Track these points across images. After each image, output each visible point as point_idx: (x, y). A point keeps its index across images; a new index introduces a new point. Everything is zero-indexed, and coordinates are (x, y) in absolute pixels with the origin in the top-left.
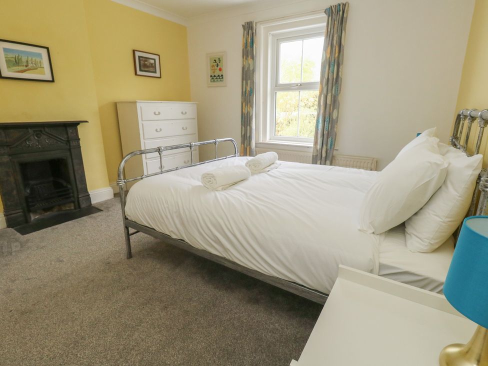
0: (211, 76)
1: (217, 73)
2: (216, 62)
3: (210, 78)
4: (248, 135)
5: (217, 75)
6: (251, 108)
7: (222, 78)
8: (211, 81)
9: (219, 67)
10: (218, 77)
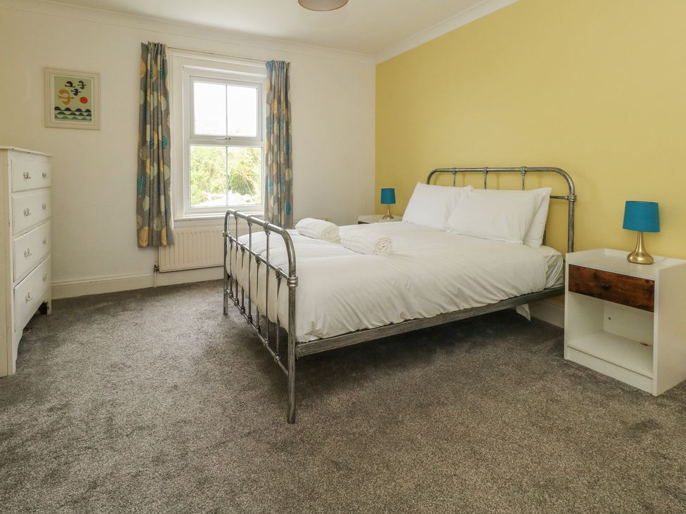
0: (57, 108)
1: (75, 104)
2: (71, 86)
3: (53, 112)
4: (163, 209)
5: (73, 109)
6: (166, 167)
7: (90, 115)
8: (56, 117)
9: (80, 95)
10: (78, 113)
